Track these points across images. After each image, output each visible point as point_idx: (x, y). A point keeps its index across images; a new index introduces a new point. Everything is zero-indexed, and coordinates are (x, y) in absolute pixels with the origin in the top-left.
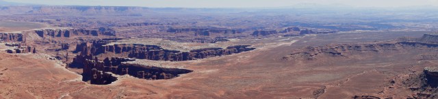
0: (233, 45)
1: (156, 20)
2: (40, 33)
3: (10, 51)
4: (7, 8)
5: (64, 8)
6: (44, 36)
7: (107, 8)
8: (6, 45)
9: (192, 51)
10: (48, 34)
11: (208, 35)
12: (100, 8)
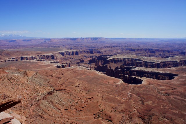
0: (182, 60)
1: (115, 45)
2: (63, 54)
3: (58, 67)
4: (30, 40)
5: (63, 39)
6: (65, 55)
7: (87, 38)
8: (51, 62)
9: (161, 62)
10: (67, 54)
11: (155, 53)
12: (83, 39)
